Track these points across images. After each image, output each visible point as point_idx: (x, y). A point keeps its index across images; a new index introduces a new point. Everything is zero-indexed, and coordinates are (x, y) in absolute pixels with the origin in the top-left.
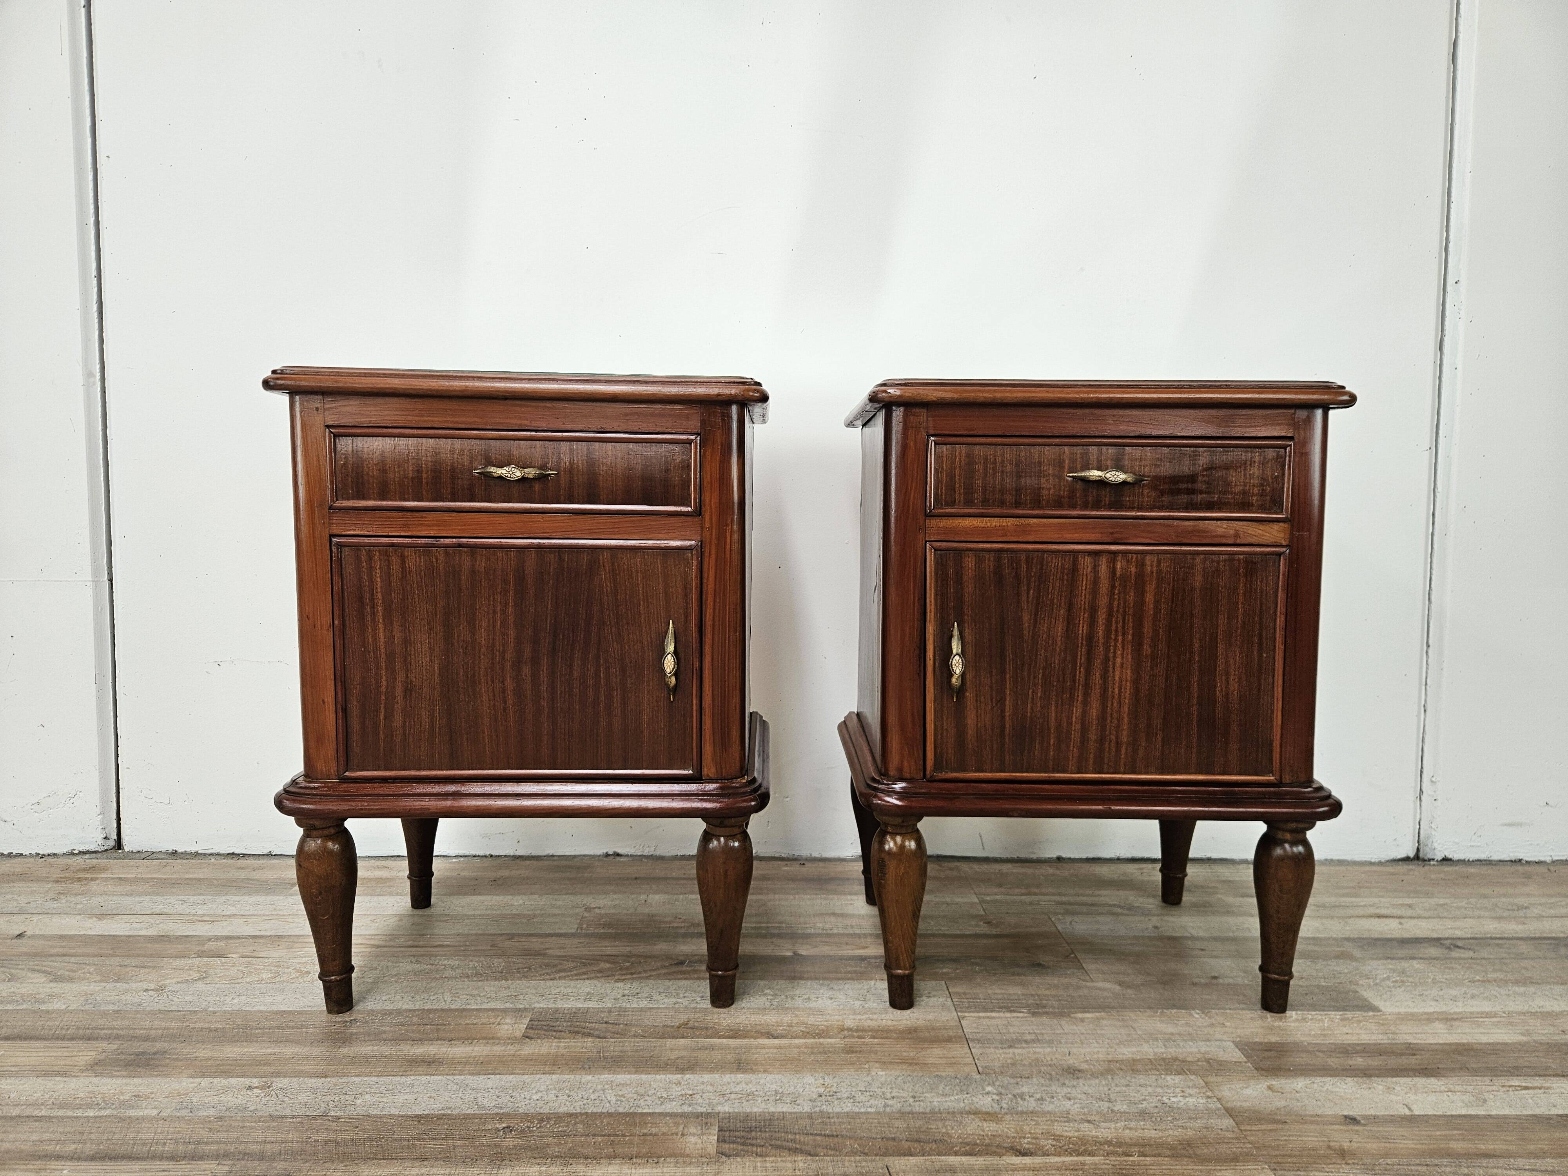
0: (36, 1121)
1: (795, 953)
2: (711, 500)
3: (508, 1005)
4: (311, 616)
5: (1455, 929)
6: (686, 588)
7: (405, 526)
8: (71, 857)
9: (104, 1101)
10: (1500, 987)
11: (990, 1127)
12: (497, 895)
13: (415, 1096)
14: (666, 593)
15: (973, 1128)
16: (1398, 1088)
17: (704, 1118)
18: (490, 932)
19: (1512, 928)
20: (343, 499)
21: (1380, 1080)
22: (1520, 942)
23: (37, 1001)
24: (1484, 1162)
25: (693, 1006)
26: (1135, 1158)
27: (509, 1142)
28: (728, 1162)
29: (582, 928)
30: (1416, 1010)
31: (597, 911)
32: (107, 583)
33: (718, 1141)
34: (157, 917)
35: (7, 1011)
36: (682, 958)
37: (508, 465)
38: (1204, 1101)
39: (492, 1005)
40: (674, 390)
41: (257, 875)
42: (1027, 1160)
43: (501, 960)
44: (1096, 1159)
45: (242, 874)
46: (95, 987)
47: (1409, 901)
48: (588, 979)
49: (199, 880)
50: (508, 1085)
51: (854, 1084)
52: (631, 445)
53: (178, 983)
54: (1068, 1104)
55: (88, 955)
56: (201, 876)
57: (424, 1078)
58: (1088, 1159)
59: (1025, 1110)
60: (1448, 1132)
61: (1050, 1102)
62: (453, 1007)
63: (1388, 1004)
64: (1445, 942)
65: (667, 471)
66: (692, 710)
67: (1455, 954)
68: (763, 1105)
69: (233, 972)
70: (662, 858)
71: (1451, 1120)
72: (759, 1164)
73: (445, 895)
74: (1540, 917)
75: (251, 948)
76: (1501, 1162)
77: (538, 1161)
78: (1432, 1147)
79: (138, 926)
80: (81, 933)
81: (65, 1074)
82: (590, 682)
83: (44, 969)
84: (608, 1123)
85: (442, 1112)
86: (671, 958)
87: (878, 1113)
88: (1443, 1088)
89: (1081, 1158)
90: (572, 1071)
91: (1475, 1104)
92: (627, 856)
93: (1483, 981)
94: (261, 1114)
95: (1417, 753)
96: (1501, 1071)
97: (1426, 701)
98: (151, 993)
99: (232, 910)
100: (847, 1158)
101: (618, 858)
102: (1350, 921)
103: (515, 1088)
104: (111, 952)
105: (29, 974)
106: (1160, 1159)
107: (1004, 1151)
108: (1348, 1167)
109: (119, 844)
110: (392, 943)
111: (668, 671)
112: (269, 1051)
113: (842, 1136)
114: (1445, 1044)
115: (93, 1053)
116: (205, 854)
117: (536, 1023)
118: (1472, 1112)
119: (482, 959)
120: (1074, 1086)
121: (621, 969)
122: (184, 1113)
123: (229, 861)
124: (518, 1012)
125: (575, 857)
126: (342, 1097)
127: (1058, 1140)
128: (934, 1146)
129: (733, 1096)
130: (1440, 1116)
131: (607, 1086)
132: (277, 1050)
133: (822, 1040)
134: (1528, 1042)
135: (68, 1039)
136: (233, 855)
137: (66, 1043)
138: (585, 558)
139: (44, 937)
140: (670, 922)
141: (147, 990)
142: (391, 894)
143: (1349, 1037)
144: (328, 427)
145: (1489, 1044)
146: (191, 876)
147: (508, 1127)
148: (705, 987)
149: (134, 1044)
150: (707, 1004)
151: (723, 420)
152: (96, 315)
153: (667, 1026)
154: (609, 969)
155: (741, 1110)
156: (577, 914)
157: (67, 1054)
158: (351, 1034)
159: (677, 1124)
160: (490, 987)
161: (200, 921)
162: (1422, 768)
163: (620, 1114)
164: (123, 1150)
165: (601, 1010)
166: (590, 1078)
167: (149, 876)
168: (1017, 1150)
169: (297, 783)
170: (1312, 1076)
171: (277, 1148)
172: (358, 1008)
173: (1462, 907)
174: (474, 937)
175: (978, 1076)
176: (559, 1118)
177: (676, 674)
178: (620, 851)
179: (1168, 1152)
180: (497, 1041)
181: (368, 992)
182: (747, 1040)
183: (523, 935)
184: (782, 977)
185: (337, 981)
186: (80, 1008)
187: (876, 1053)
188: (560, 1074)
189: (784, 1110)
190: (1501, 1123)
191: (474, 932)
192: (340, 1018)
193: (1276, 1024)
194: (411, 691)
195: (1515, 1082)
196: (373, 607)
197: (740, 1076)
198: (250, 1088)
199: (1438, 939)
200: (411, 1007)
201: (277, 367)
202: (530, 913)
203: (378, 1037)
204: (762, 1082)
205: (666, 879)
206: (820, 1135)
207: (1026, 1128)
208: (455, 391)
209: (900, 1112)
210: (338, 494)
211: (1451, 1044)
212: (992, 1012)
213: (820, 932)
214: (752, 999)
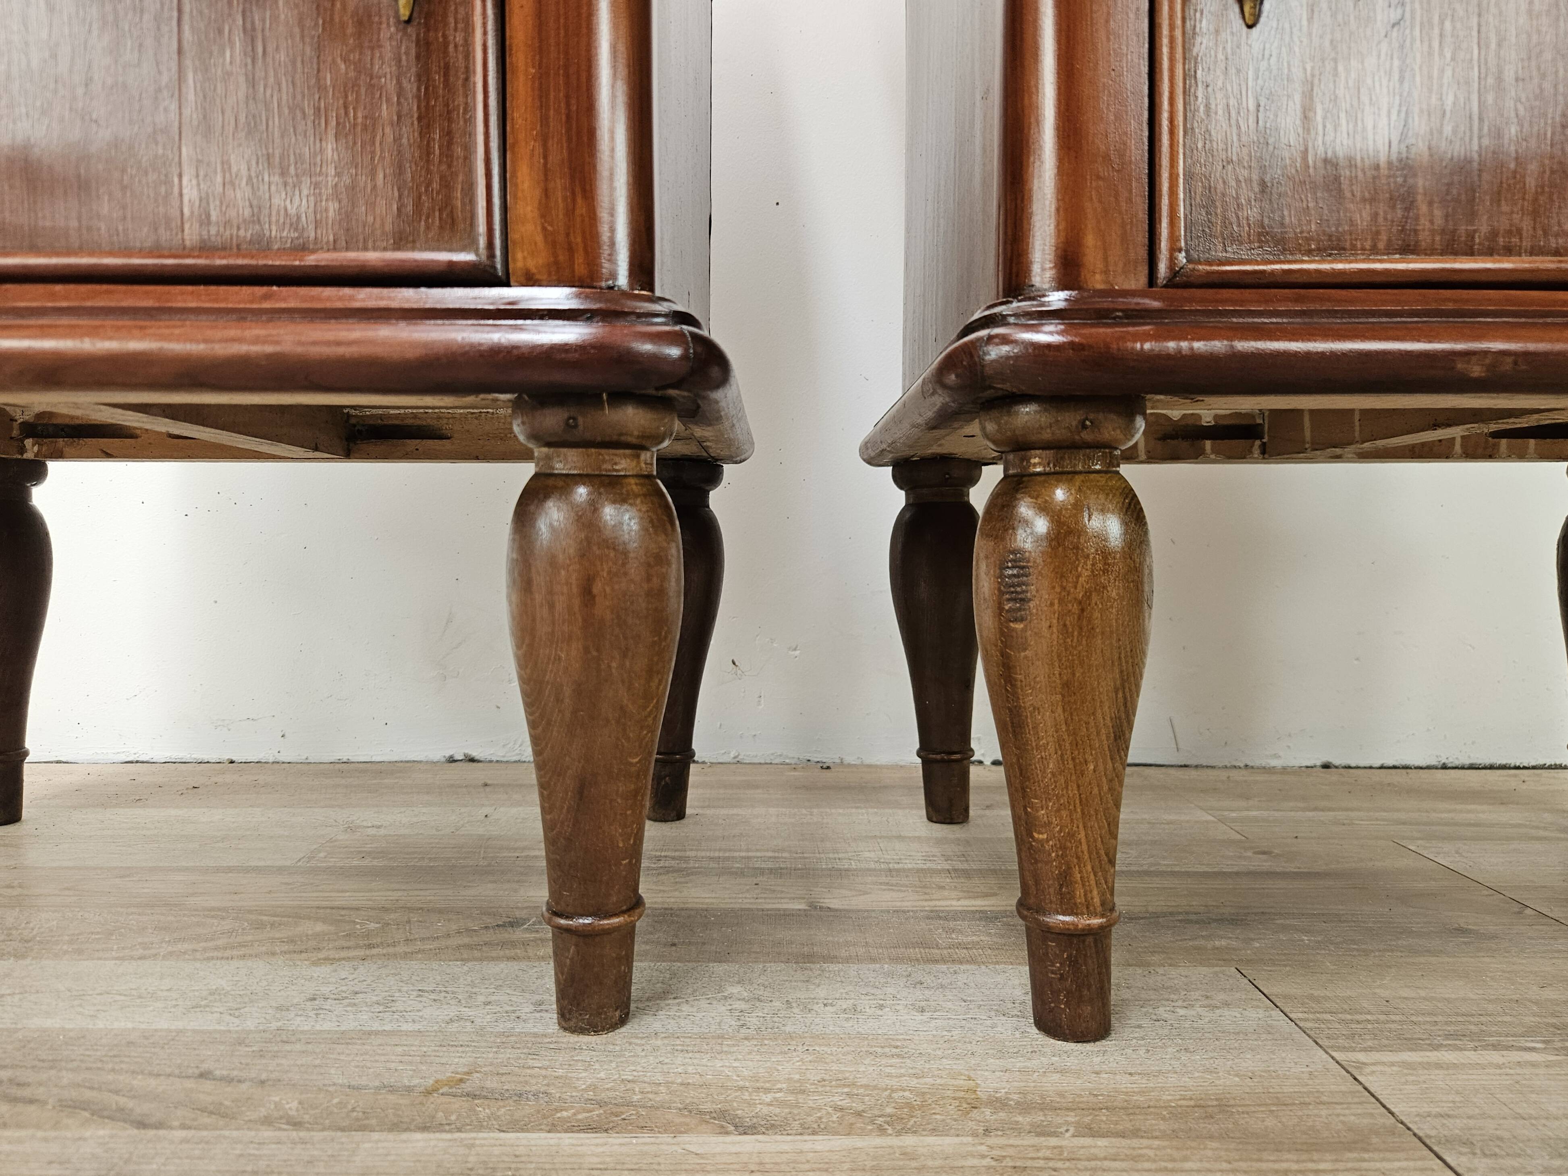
1: (813, 906)
25: (501, 1027)
29: (311, 859)
31: (370, 832)
36: (523, 914)
86: (493, 915)
92: (487, 759)
133: (909, 1141)
150: (546, 1022)
154: (315, 937)
156: (325, 836)
178: (475, 754)
182: (645, 1138)
183: (162, 870)
202: (218, 833)
212: (1437, 1047)
213: (872, 866)
214: (685, 1008)
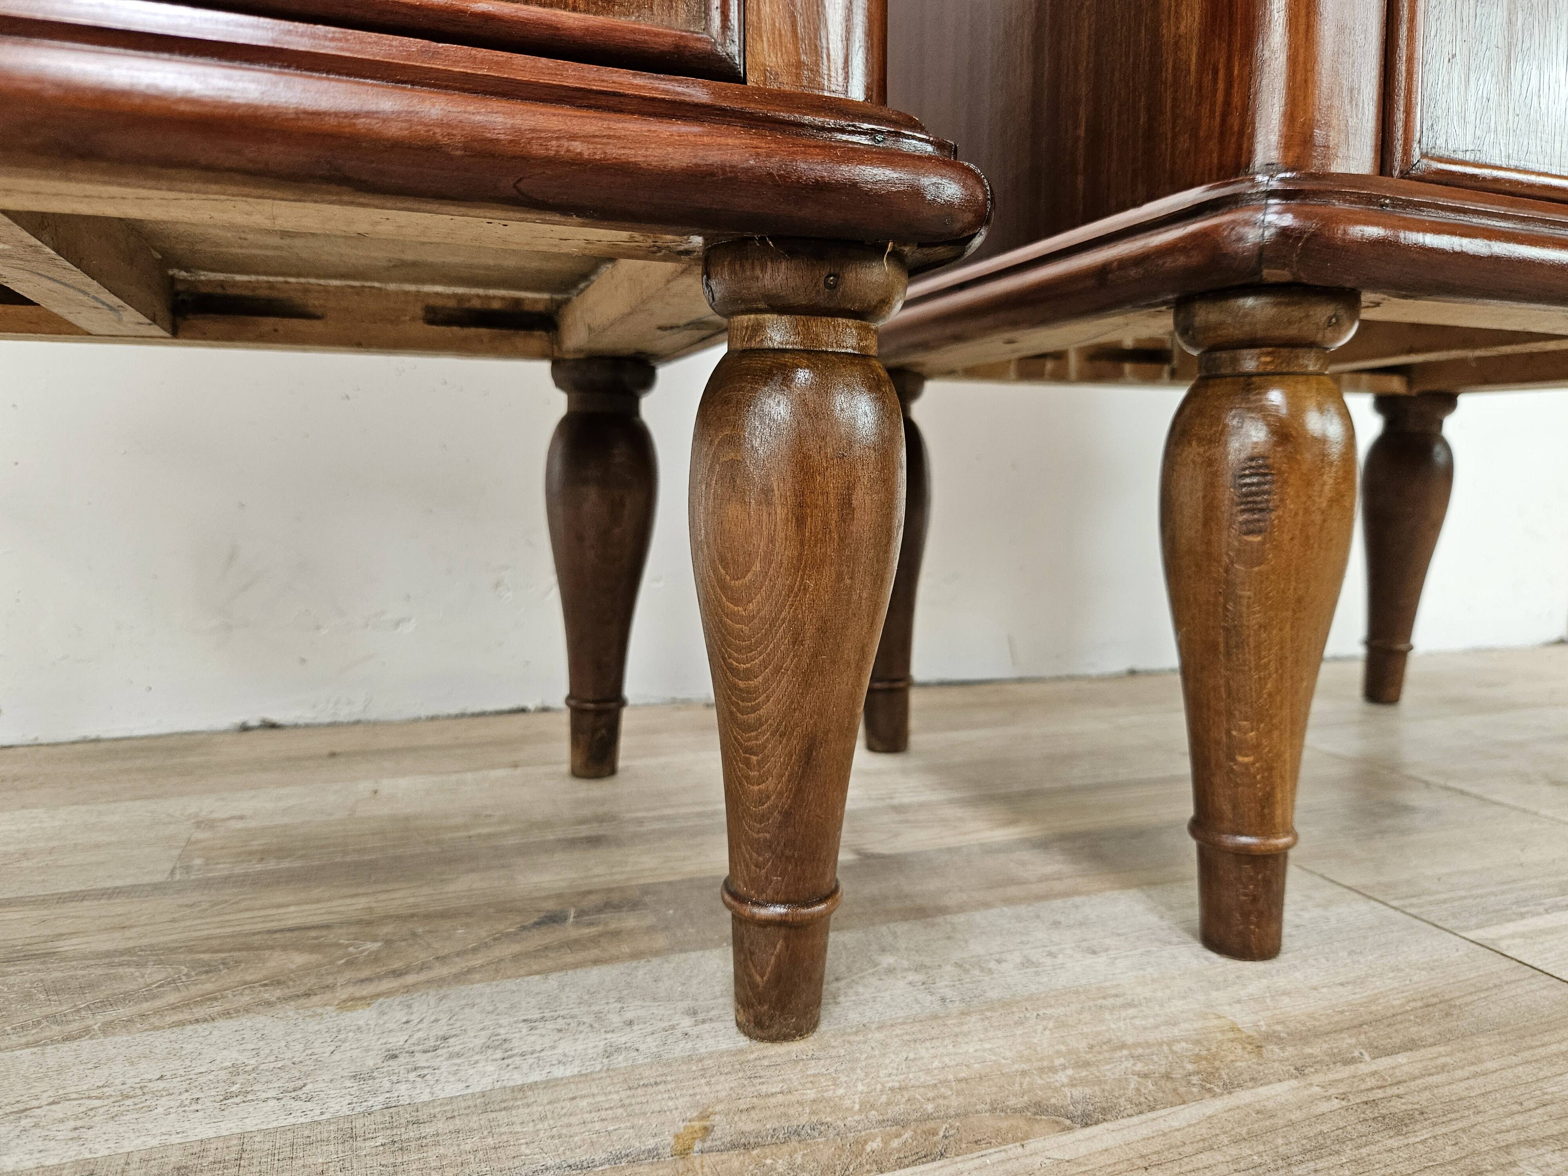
25: (681, 1049)
29: (188, 869)
31: (234, 825)
36: (550, 905)
48: (227, 1014)
86: (519, 911)
92: (297, 724)
101: (275, 730)
121: (351, 963)
140: (466, 827)
150: (726, 1033)
154: (306, 970)
178: (275, 719)
182: (994, 1154)
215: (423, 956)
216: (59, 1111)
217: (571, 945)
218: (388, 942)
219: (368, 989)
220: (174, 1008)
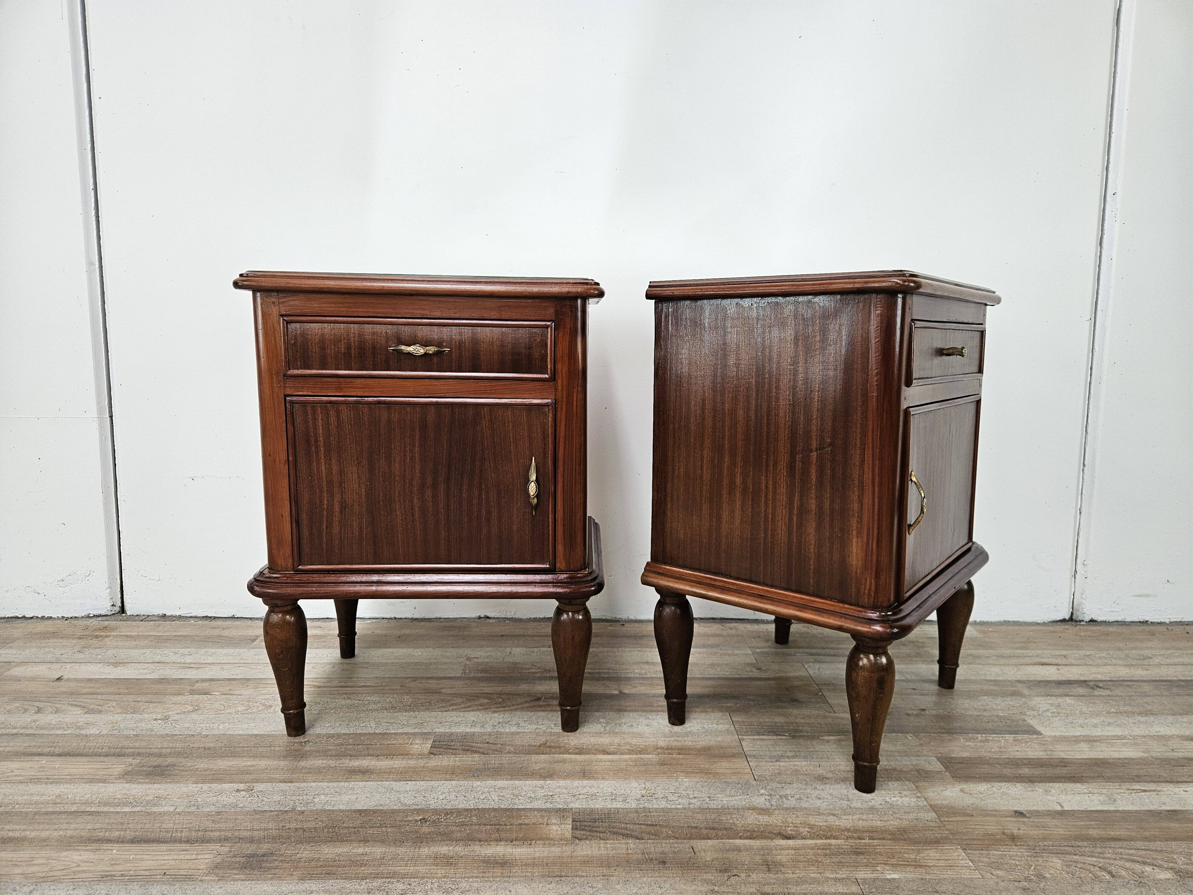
0: (89, 815)
1: (620, 692)
2: (562, 368)
3: (416, 730)
4: (272, 454)
5: (1098, 674)
6: (544, 433)
7: (339, 389)
8: (88, 619)
9: (135, 801)
10: (1128, 717)
11: (764, 819)
12: (402, 648)
13: (356, 796)
14: (530, 437)
15: (752, 819)
16: (1053, 791)
17: (561, 812)
18: (399, 676)
19: (1139, 673)
20: (294, 369)
21: (1040, 784)
22: (1144, 684)
23: (79, 728)
24: (1113, 844)
25: (549, 730)
26: (867, 841)
27: (425, 829)
28: (580, 844)
29: (465, 673)
30: (1068, 734)
31: (476, 660)
32: (109, 419)
33: (572, 829)
34: (157, 664)
35: (57, 735)
36: (539, 696)
37: (414, 344)
38: (915, 800)
39: (406, 730)
40: (535, 289)
41: (226, 633)
42: (791, 842)
43: (408, 697)
44: (839, 841)
45: (216, 632)
46: (118, 718)
47: (1064, 653)
48: (472, 711)
49: (184, 636)
50: (421, 788)
51: (666, 788)
52: (504, 329)
53: (178, 714)
54: (818, 803)
55: (110, 694)
56: (186, 634)
57: (361, 783)
58: (833, 842)
59: (789, 806)
60: (1088, 823)
61: (806, 801)
62: (377, 731)
63: (1047, 729)
64: (1090, 683)
65: (530, 348)
66: (549, 521)
67: (1097, 692)
68: (603, 803)
69: (217, 705)
70: (520, 620)
71: (1089, 814)
72: (602, 845)
73: (365, 648)
74: (1160, 665)
75: (228, 688)
76: (1125, 844)
77: (447, 842)
78: (1076, 833)
79: (144, 671)
80: (103, 677)
81: (104, 781)
82: (475, 501)
83: (79, 704)
84: (494, 817)
85: (376, 808)
86: (532, 696)
87: (684, 809)
88: (1086, 791)
89: (828, 841)
90: (466, 778)
91: (1107, 802)
92: (494, 618)
93: (1117, 713)
94: (248, 809)
95: (1074, 544)
96: (1128, 779)
97: (1081, 506)
98: (159, 722)
99: (210, 660)
100: (664, 841)
101: (488, 620)
102: (1021, 667)
103: (426, 790)
104: (126, 691)
105: (69, 708)
106: (884, 841)
107: (774, 836)
108: (1017, 847)
109: (123, 610)
110: (328, 684)
111: (532, 494)
112: (249, 763)
113: (660, 825)
114: (1088, 759)
115: (123, 766)
116: (186, 617)
117: (437, 743)
118: (1105, 808)
119: (395, 696)
120: (823, 789)
121: (496, 703)
122: (193, 809)
123: (205, 622)
124: (424, 736)
125: (456, 619)
126: (305, 797)
127: (812, 829)
128: (725, 832)
129: (581, 796)
130: (1083, 811)
131: (491, 789)
132: (254, 763)
133: (642, 756)
134: (1148, 758)
135: (104, 756)
136: (206, 618)
137: (102, 759)
138: (471, 412)
139: (77, 680)
140: (529, 669)
141: (156, 720)
142: (325, 647)
143: (1018, 753)
144: (282, 316)
145: (1119, 759)
146: (178, 634)
147: (424, 819)
148: (557, 717)
149: (151, 759)
150: (559, 729)
151: (571, 311)
152: (94, 218)
153: (532, 746)
154: (487, 703)
155: (587, 806)
156: (462, 662)
157: (104, 767)
158: (306, 751)
159: (542, 817)
160: (403, 717)
161: (188, 667)
162: (1077, 554)
163: (502, 809)
164: (152, 836)
165: (484, 734)
166: (479, 783)
167: (148, 634)
168: (783, 835)
169: (264, 574)
170: (992, 781)
171: (262, 833)
172: (310, 732)
173: (1103, 657)
174: (388, 680)
175: (755, 782)
176: (459, 812)
177: (538, 496)
178: (489, 615)
179: (890, 837)
180: (410, 757)
181: (315, 720)
182: (589, 756)
183: (423, 678)
184: (612, 710)
185: (294, 714)
186: (110, 733)
187: (681, 765)
188: (458, 780)
189: (618, 806)
190: (1125, 816)
191: (388, 676)
192: (297, 739)
193: (967, 743)
194: (345, 508)
195: (1137, 786)
196: (317, 447)
197: (585, 782)
198: (238, 791)
199: (1085, 681)
200: (347, 732)
201: (243, 272)
202: (427, 661)
203: (324, 754)
204: (601, 786)
205: (524, 636)
206: (644, 824)
207: (790, 820)
208: (374, 290)
209: (699, 808)
210: (289, 365)
211: (1092, 759)
212: (763, 735)
213: (638, 676)
214: (591, 726)
215: (509, 703)
216: (446, 724)
217: (540, 706)
218: (504, 700)
219: (498, 710)
220: (464, 708)
